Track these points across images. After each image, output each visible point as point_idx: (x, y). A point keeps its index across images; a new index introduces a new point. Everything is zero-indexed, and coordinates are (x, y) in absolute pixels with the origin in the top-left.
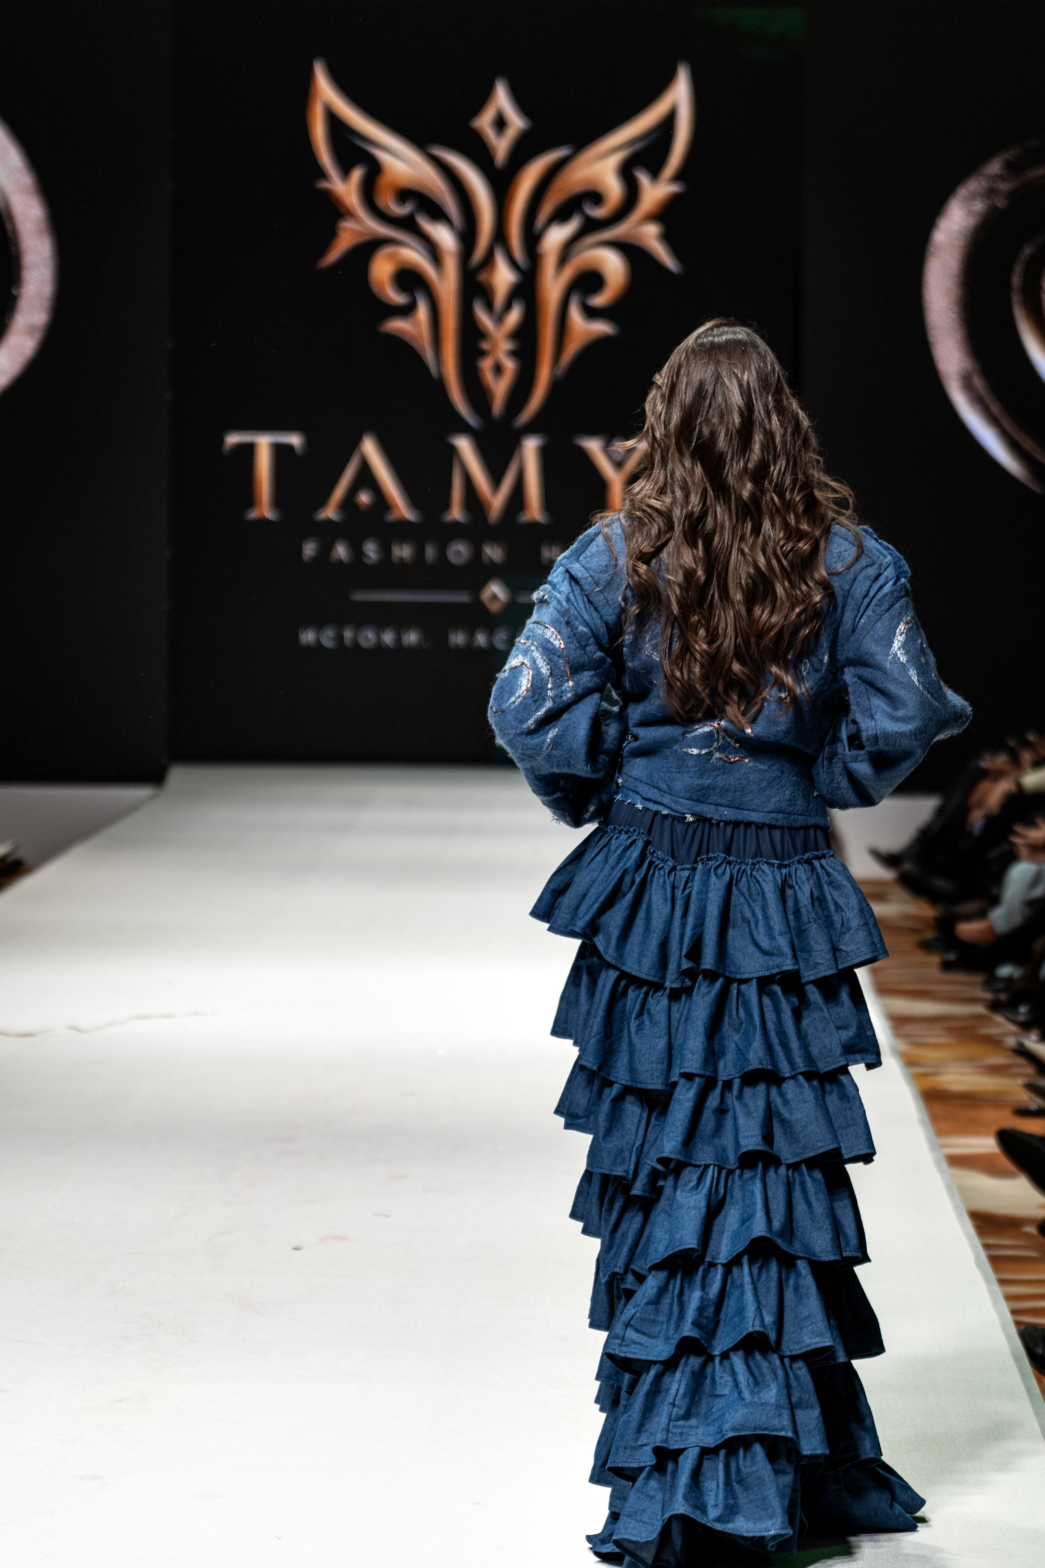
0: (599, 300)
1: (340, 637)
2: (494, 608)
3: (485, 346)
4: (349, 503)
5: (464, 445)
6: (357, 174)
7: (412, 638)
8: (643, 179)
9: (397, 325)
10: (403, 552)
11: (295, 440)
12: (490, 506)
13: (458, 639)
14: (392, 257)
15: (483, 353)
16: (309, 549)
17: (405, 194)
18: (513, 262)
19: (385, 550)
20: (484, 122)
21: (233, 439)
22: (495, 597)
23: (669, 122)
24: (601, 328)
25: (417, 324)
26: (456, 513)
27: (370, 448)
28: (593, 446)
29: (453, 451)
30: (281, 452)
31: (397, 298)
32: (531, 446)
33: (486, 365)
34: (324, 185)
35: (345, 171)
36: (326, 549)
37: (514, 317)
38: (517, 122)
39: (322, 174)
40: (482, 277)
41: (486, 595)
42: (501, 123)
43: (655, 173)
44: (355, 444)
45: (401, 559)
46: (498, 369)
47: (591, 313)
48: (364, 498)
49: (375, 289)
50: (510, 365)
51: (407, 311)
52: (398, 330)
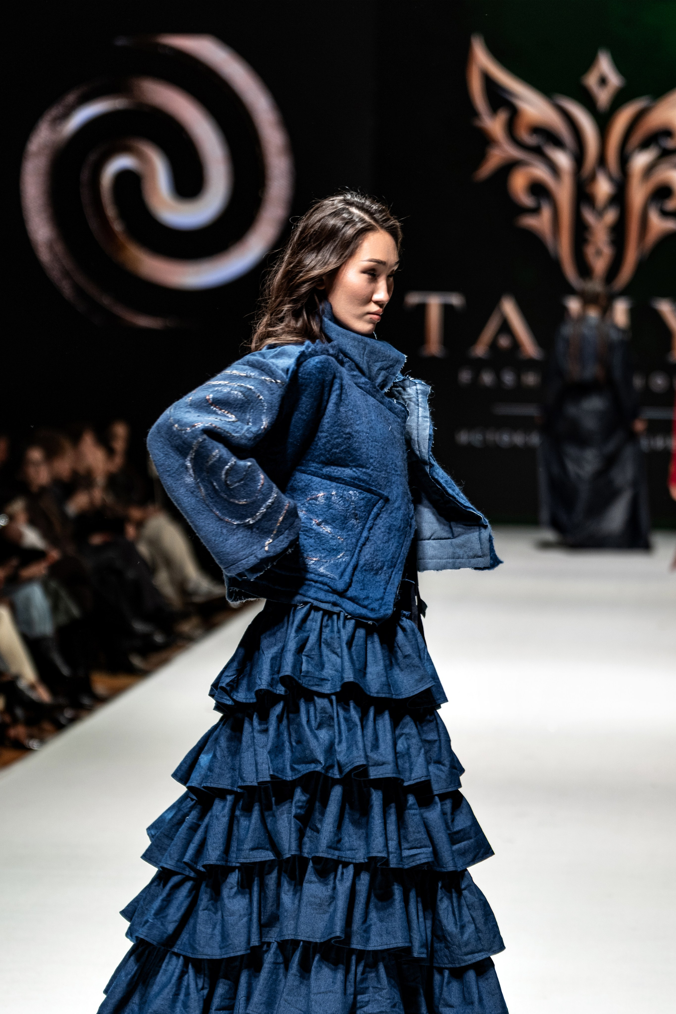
0: (671, 205)
1: (484, 439)
3: (589, 236)
4: (493, 346)
5: (572, 303)
6: (503, 116)
7: (534, 439)
9: (527, 221)
10: (531, 379)
11: (455, 300)
14: (525, 174)
15: (589, 243)
16: (465, 376)
17: (535, 130)
18: (611, 178)
19: (517, 379)
20: (592, 81)
21: (412, 299)
24: (672, 225)
25: (542, 221)
27: (508, 306)
28: (664, 307)
29: (564, 308)
30: (447, 309)
31: (527, 200)
32: (620, 306)
33: (590, 249)
34: (478, 123)
35: (494, 113)
36: (476, 377)
37: (611, 216)
38: (614, 81)
39: (476, 115)
40: (588, 188)
42: (603, 81)
44: (496, 303)
45: (528, 385)
46: (599, 253)
47: (665, 214)
48: (504, 342)
49: (513, 195)
50: (606, 250)
51: (536, 211)
52: (529, 226)
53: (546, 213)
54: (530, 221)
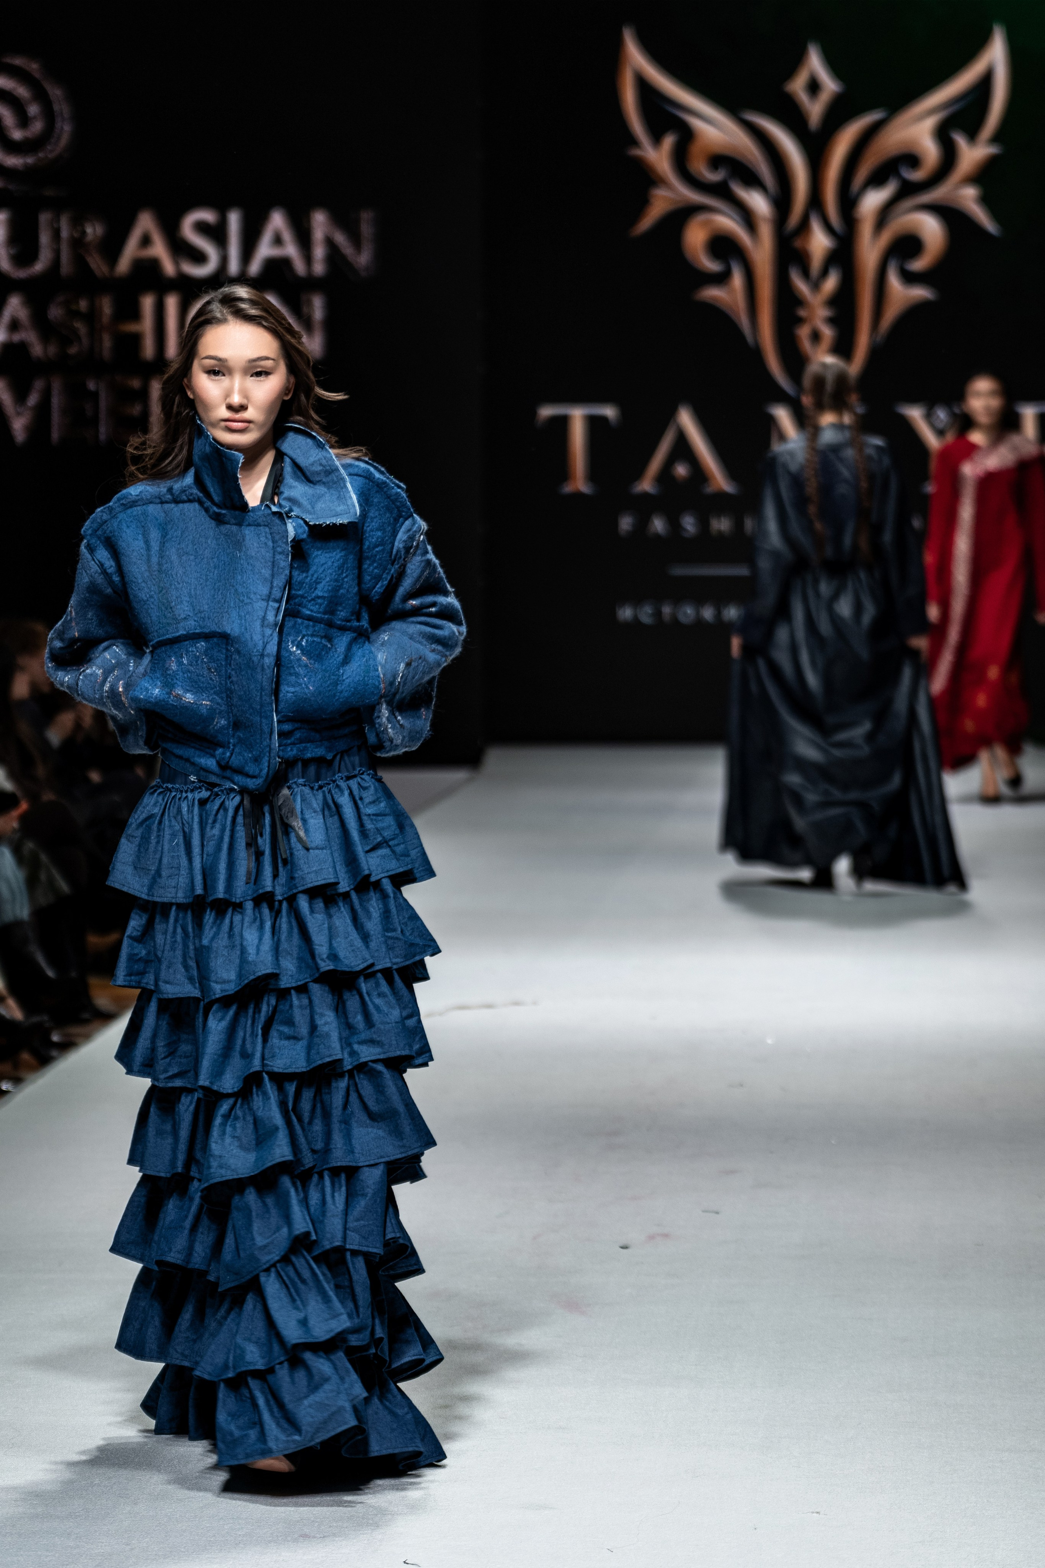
0: (918, 265)
1: (658, 614)
4: (665, 476)
5: (782, 415)
6: (669, 141)
7: (732, 613)
8: (960, 140)
10: (722, 525)
11: (609, 412)
14: (706, 223)
15: (800, 321)
16: (626, 523)
17: (718, 160)
18: (828, 227)
19: (704, 524)
20: (798, 86)
21: (546, 412)
23: (986, 82)
24: (920, 293)
25: (732, 292)
27: (686, 419)
28: (915, 414)
29: (771, 422)
30: (595, 424)
31: (711, 265)
33: (804, 332)
34: (635, 153)
35: (657, 138)
36: (643, 523)
37: (831, 283)
38: (830, 85)
39: (633, 142)
40: (798, 243)
42: (814, 87)
43: (972, 135)
44: (670, 415)
45: (720, 532)
46: (816, 336)
47: (909, 278)
48: (681, 470)
49: (689, 256)
50: (827, 332)
51: (722, 278)
52: (715, 298)
53: (737, 280)
54: (713, 293)
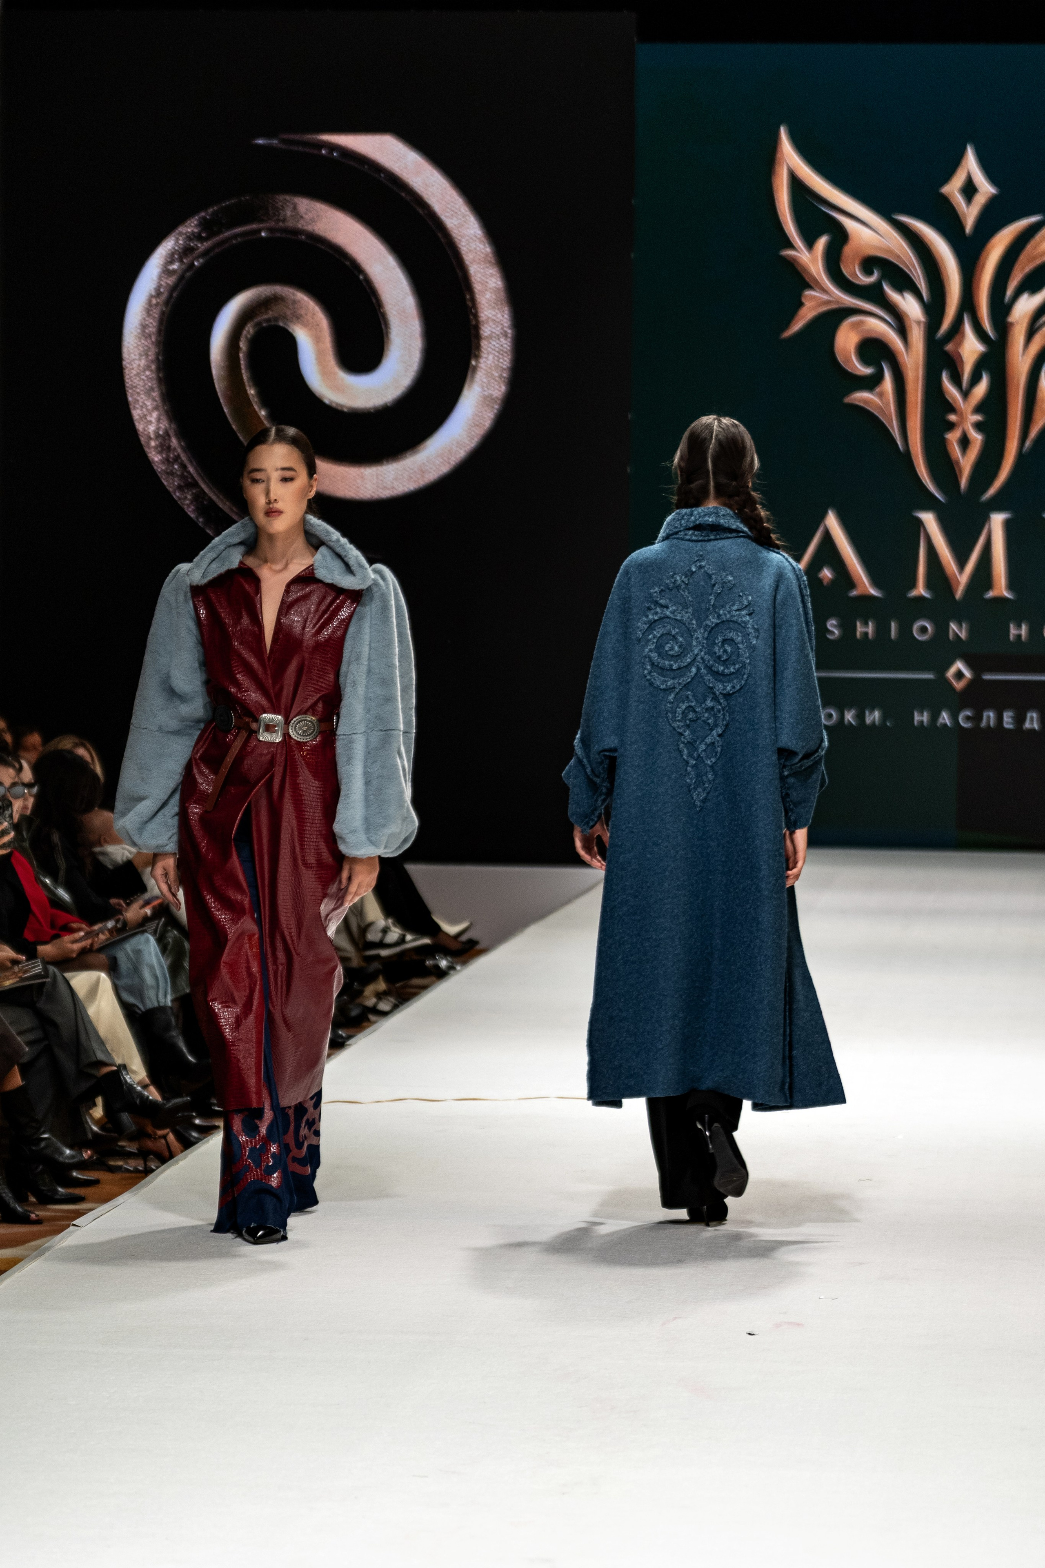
2: (959, 686)
3: (953, 418)
5: (929, 519)
6: (822, 242)
7: (874, 717)
9: (861, 397)
10: (866, 629)
12: (958, 582)
13: (921, 718)
14: (856, 326)
15: (951, 426)
17: (869, 263)
18: (980, 333)
20: (953, 188)
22: (959, 675)
25: (881, 395)
26: (921, 590)
27: (832, 521)
29: (918, 526)
31: (861, 369)
32: (997, 520)
33: (953, 437)
34: (790, 253)
35: (809, 240)
37: (982, 388)
38: (986, 189)
39: (786, 243)
40: (949, 347)
41: (951, 673)
42: (969, 190)
44: (818, 518)
45: (866, 635)
46: (965, 442)
48: (828, 573)
49: (840, 359)
50: (977, 438)
51: (872, 383)
52: (866, 401)
53: (888, 384)
